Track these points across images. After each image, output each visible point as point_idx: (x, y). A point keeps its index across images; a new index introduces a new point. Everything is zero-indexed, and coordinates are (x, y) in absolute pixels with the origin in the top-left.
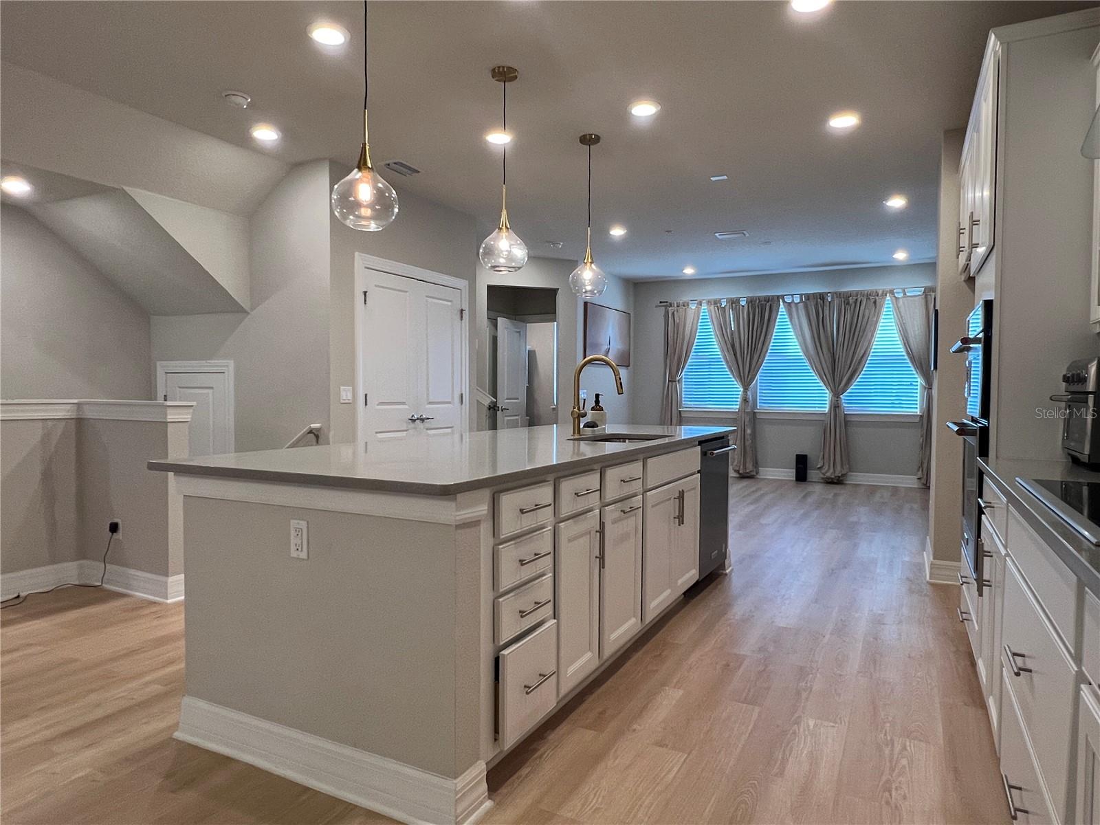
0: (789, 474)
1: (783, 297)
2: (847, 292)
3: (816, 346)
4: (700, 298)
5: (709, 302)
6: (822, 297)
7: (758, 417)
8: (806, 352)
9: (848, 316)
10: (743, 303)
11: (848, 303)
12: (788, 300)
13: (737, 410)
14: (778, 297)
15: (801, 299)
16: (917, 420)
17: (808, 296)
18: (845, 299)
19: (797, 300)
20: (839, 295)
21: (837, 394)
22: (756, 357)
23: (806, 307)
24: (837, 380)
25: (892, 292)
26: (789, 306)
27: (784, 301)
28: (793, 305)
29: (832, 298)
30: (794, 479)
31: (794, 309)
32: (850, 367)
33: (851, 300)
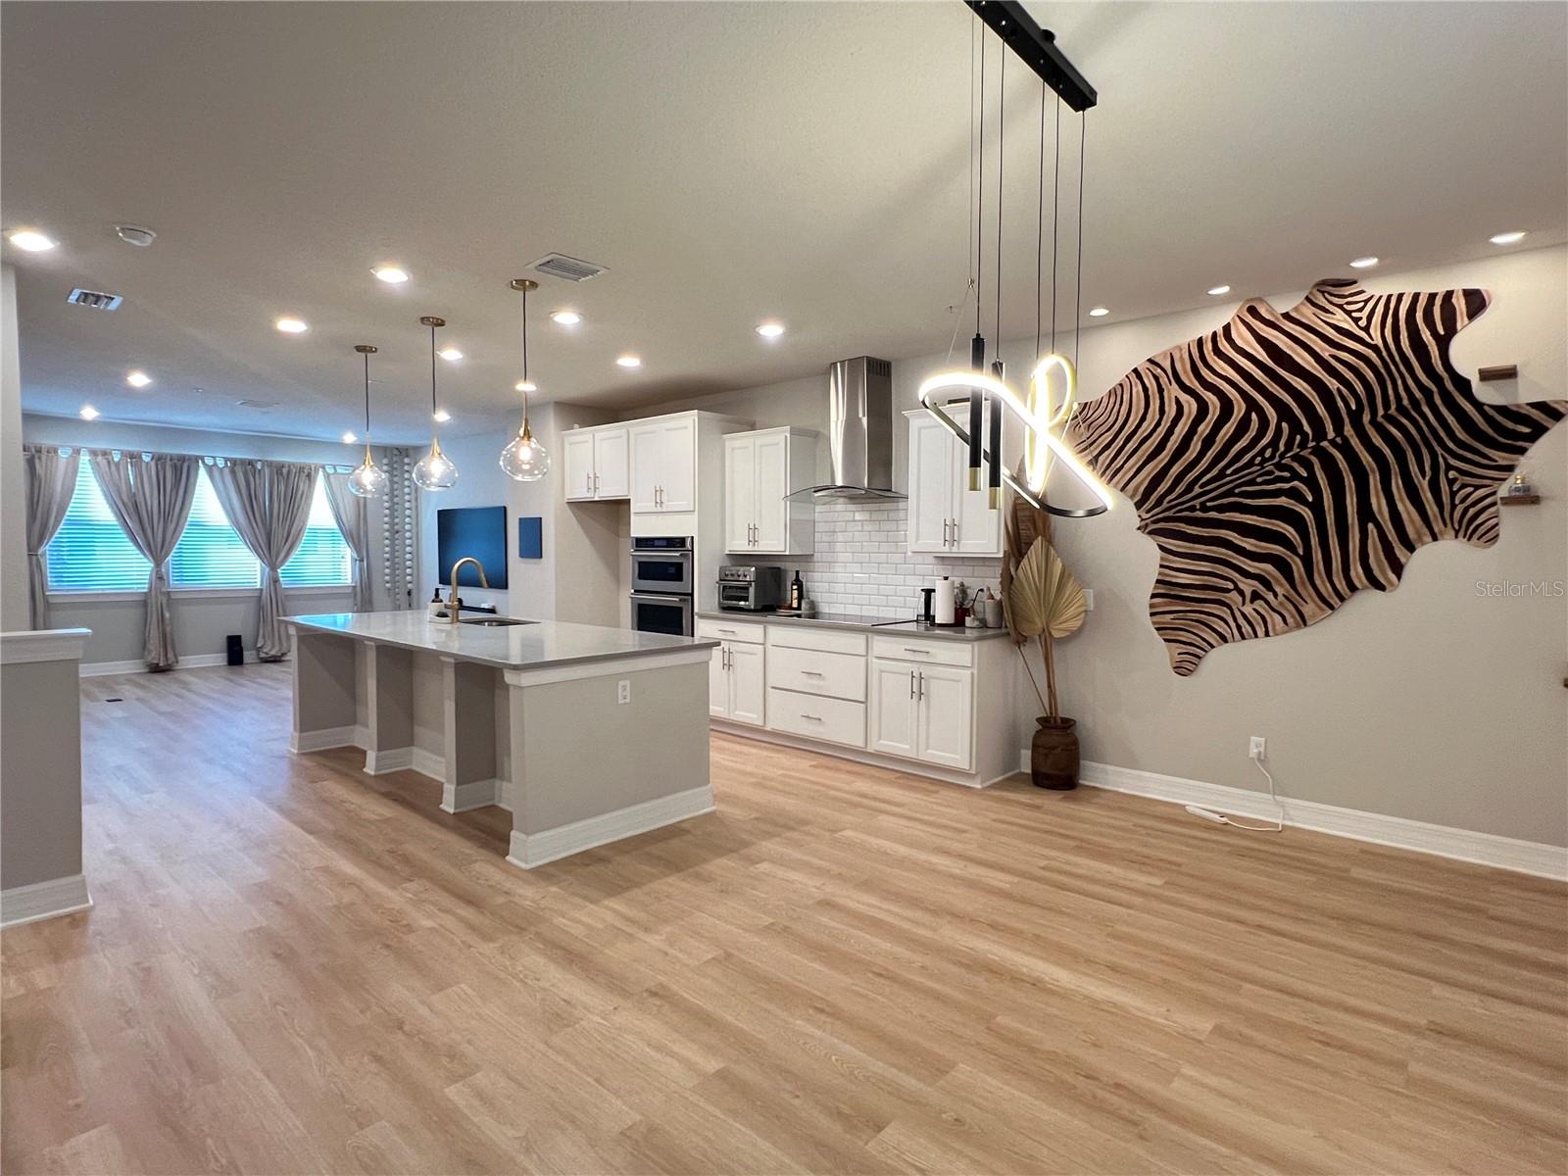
0: (220, 659)
1: (202, 458)
2: (279, 463)
3: (248, 517)
4: (78, 444)
5: (94, 453)
6: (251, 463)
7: (173, 597)
8: (235, 523)
9: (283, 488)
10: (146, 458)
11: (282, 474)
12: (209, 461)
13: (145, 590)
14: (197, 458)
15: (226, 463)
16: (349, 591)
17: (234, 462)
18: (278, 469)
19: (221, 463)
20: (270, 464)
21: (274, 567)
22: (171, 527)
23: (233, 472)
24: (274, 553)
25: (323, 467)
26: (210, 470)
27: (203, 462)
28: (215, 469)
29: (263, 466)
30: (226, 663)
31: (216, 474)
32: (287, 541)
33: (285, 471)
